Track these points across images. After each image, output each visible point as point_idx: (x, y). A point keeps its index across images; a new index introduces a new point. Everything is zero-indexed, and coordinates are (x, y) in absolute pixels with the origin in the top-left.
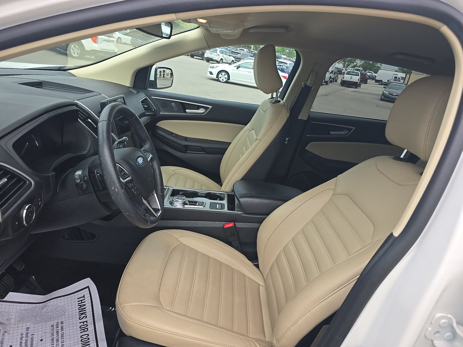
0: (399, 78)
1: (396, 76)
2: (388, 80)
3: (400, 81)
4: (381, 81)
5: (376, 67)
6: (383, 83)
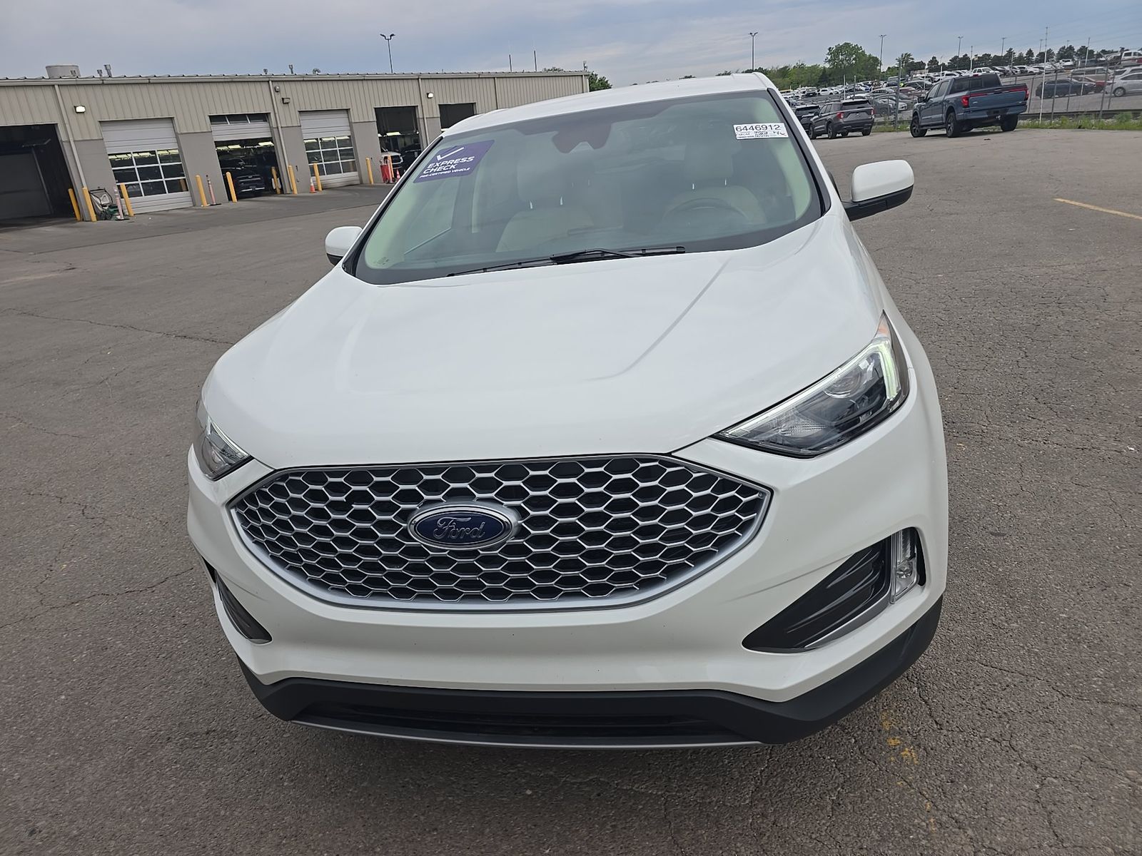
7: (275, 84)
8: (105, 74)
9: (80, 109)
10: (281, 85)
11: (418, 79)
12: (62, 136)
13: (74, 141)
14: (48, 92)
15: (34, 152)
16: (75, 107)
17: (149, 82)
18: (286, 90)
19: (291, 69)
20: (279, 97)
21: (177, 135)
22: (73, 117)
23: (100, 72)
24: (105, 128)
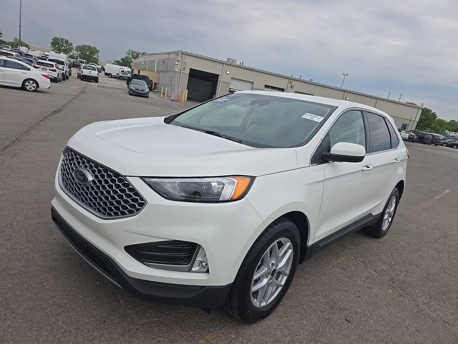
0: (126, 72)
1: (123, 70)
2: (117, 74)
3: (127, 75)
4: (110, 74)
5: (93, 58)
6: (113, 76)
7: (291, 80)
8: (241, 64)
9: (228, 72)
10: (293, 81)
11: (345, 91)
12: (219, 79)
13: (222, 81)
14: (222, 65)
15: (211, 82)
16: (227, 71)
17: (252, 70)
18: (294, 83)
19: (301, 77)
20: (290, 85)
21: (252, 87)
22: (225, 73)
23: (241, 63)
24: (232, 80)
